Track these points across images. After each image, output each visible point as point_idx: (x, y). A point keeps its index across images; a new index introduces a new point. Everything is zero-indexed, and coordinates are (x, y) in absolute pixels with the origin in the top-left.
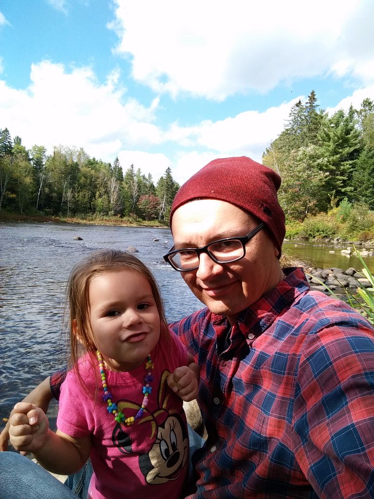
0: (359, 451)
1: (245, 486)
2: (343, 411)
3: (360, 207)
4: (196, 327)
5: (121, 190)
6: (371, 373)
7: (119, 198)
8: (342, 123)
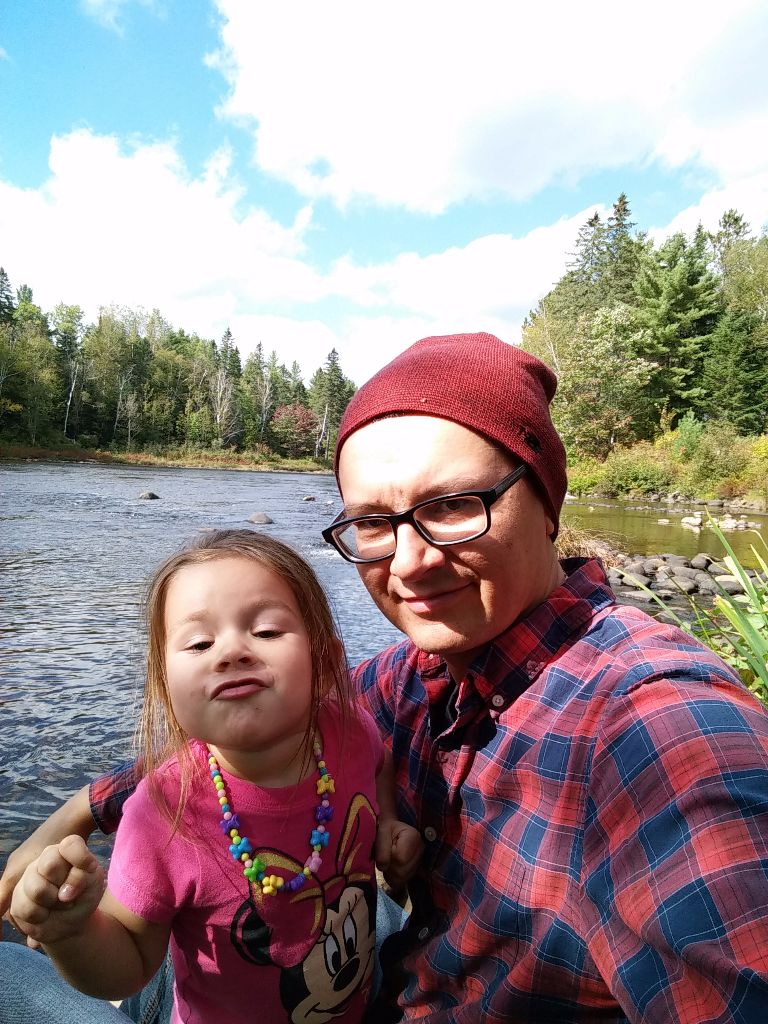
0: (713, 935)
1: (486, 1009)
2: (682, 854)
3: (718, 429)
4: (387, 681)
5: (236, 396)
6: (735, 775)
7: (234, 411)
8: (682, 260)
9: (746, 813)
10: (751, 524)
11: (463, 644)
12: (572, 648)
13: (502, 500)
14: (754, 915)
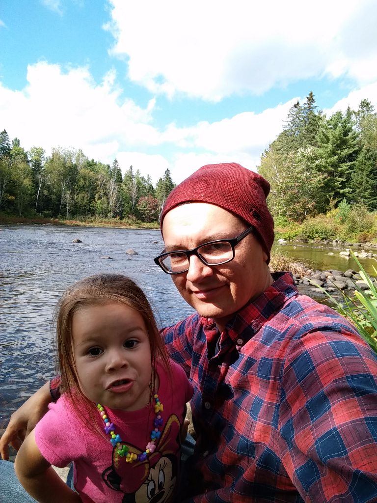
0: (341, 455)
1: (233, 490)
2: (327, 416)
3: (358, 208)
5: (120, 192)
6: (352, 377)
7: (119, 200)
8: (340, 125)
9: (357, 395)
10: (374, 255)
11: (222, 313)
12: (276, 316)
13: (241, 244)
14: (361, 444)
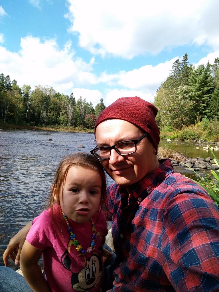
1: (135, 284)
2: (188, 241)
3: (214, 121)
4: (112, 193)
5: (74, 111)
7: (74, 116)
8: (203, 73)
9: (206, 230)
11: (129, 183)
12: (160, 185)
13: (140, 143)
14: (208, 258)
